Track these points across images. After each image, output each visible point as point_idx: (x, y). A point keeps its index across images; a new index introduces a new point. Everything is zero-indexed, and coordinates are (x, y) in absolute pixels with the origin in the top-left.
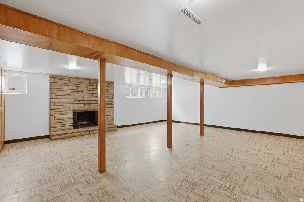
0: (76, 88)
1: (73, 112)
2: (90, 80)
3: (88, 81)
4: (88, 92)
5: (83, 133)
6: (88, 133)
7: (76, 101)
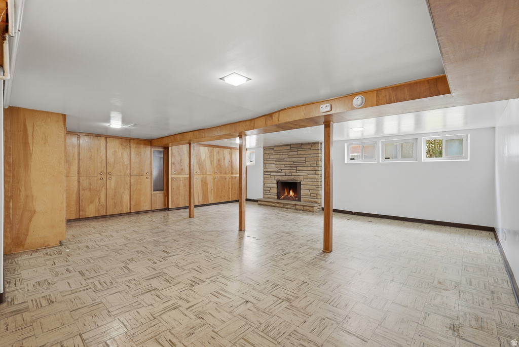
0: (278, 156)
1: (277, 182)
2: (290, 145)
3: (289, 147)
4: (288, 159)
5: (278, 205)
6: (282, 205)
7: (279, 170)
